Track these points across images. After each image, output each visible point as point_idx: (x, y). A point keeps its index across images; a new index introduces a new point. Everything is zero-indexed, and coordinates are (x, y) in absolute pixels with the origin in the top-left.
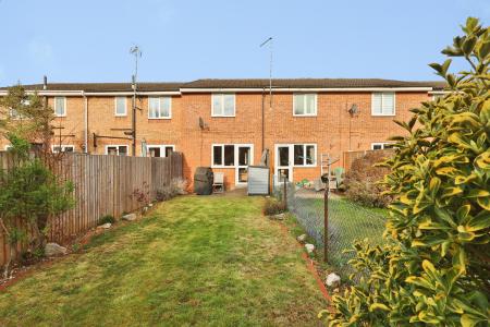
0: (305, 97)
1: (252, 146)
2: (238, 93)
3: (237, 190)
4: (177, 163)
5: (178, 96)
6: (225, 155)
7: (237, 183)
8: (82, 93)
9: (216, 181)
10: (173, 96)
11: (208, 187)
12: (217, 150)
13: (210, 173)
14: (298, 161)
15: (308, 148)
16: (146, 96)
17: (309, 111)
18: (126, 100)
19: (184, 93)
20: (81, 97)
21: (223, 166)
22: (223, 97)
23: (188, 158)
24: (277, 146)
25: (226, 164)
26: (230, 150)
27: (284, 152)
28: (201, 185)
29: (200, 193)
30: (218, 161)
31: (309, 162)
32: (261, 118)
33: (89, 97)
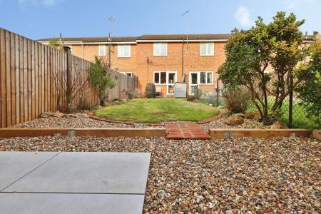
0: (207, 45)
1: (176, 73)
2: (169, 43)
3: (168, 96)
4: (135, 82)
5: (135, 45)
6: (161, 78)
7: (168, 93)
8: (81, 43)
9: (157, 91)
10: (131, 45)
11: (152, 94)
12: (157, 75)
13: (154, 86)
14: (203, 81)
15: (208, 74)
16: (117, 45)
17: (209, 53)
18: (105, 46)
19: (138, 43)
20: (80, 45)
21: (160, 84)
22: (160, 44)
23: (140, 79)
24: (190, 73)
25: (162, 82)
26: (164, 75)
27: (194, 76)
28: (150, 92)
29: (149, 97)
30: (157, 80)
31: (209, 81)
32: (181, 56)
33: (84, 45)
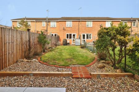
0: (89, 22)
1: (76, 34)
2: (73, 21)
3: (72, 45)
4: (58, 38)
5: (58, 22)
7: (72, 43)
8: (35, 21)
9: (68, 42)
10: (57, 22)
11: (66, 44)
12: (68, 35)
13: (66, 40)
14: (87, 38)
15: (90, 35)
16: (50, 22)
17: (90, 26)
18: (45, 22)
19: (60, 21)
20: (34, 22)
21: (69, 39)
22: (69, 22)
23: (60, 37)
24: (82, 34)
25: (70, 38)
26: (70, 35)
27: (84, 36)
28: (64, 43)
29: (64, 45)
30: (68, 37)
31: (90, 38)
32: (78, 27)
33: (36, 22)
